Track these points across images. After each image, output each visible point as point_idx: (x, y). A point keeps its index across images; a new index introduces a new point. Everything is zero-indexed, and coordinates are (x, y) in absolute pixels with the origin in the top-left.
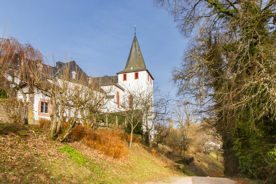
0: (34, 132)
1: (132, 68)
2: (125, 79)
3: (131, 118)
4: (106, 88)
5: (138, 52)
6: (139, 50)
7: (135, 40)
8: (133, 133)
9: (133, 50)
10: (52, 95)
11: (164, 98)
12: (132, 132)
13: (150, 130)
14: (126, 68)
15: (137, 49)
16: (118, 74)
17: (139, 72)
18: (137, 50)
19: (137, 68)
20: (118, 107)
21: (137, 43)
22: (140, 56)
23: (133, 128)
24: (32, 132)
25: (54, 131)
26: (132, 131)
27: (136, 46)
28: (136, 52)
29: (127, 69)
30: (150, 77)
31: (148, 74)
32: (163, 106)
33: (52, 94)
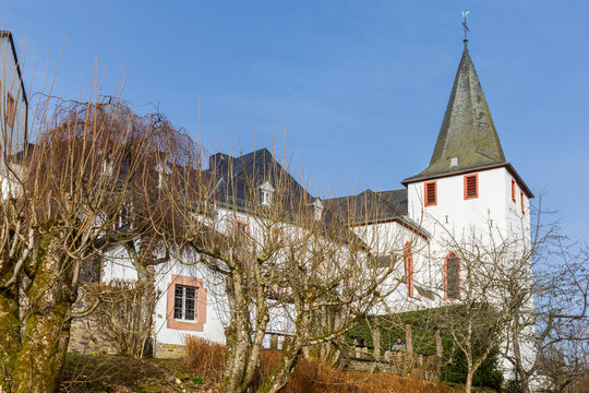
0: (178, 381)
1: (454, 162)
2: (431, 198)
3: (466, 334)
4: (367, 233)
5: (475, 105)
6: (479, 99)
7: (465, 64)
8: (474, 384)
9: (458, 101)
10: (232, 269)
11: (579, 261)
12: (469, 383)
13: (528, 374)
14: (433, 162)
15: (473, 93)
16: (406, 184)
17: (480, 174)
18: (474, 99)
19: (474, 158)
20: (410, 295)
21: (471, 74)
22: (484, 119)
23: (472, 368)
24: (174, 382)
25: (237, 378)
26: (470, 376)
27: (467, 86)
28: (469, 104)
29: (440, 165)
30: (518, 190)
31: (510, 178)
32: (574, 293)
33: (233, 264)
